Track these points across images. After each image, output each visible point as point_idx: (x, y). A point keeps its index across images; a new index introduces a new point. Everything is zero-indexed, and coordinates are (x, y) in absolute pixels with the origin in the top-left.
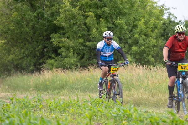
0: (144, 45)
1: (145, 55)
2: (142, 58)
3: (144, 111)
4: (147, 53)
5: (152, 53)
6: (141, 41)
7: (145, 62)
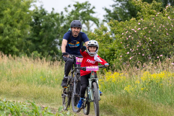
0: (9, 35)
1: (9, 45)
2: (6, 48)
3: (4, 100)
4: (11, 43)
5: (16, 43)
6: (6, 31)
7: (9, 52)
